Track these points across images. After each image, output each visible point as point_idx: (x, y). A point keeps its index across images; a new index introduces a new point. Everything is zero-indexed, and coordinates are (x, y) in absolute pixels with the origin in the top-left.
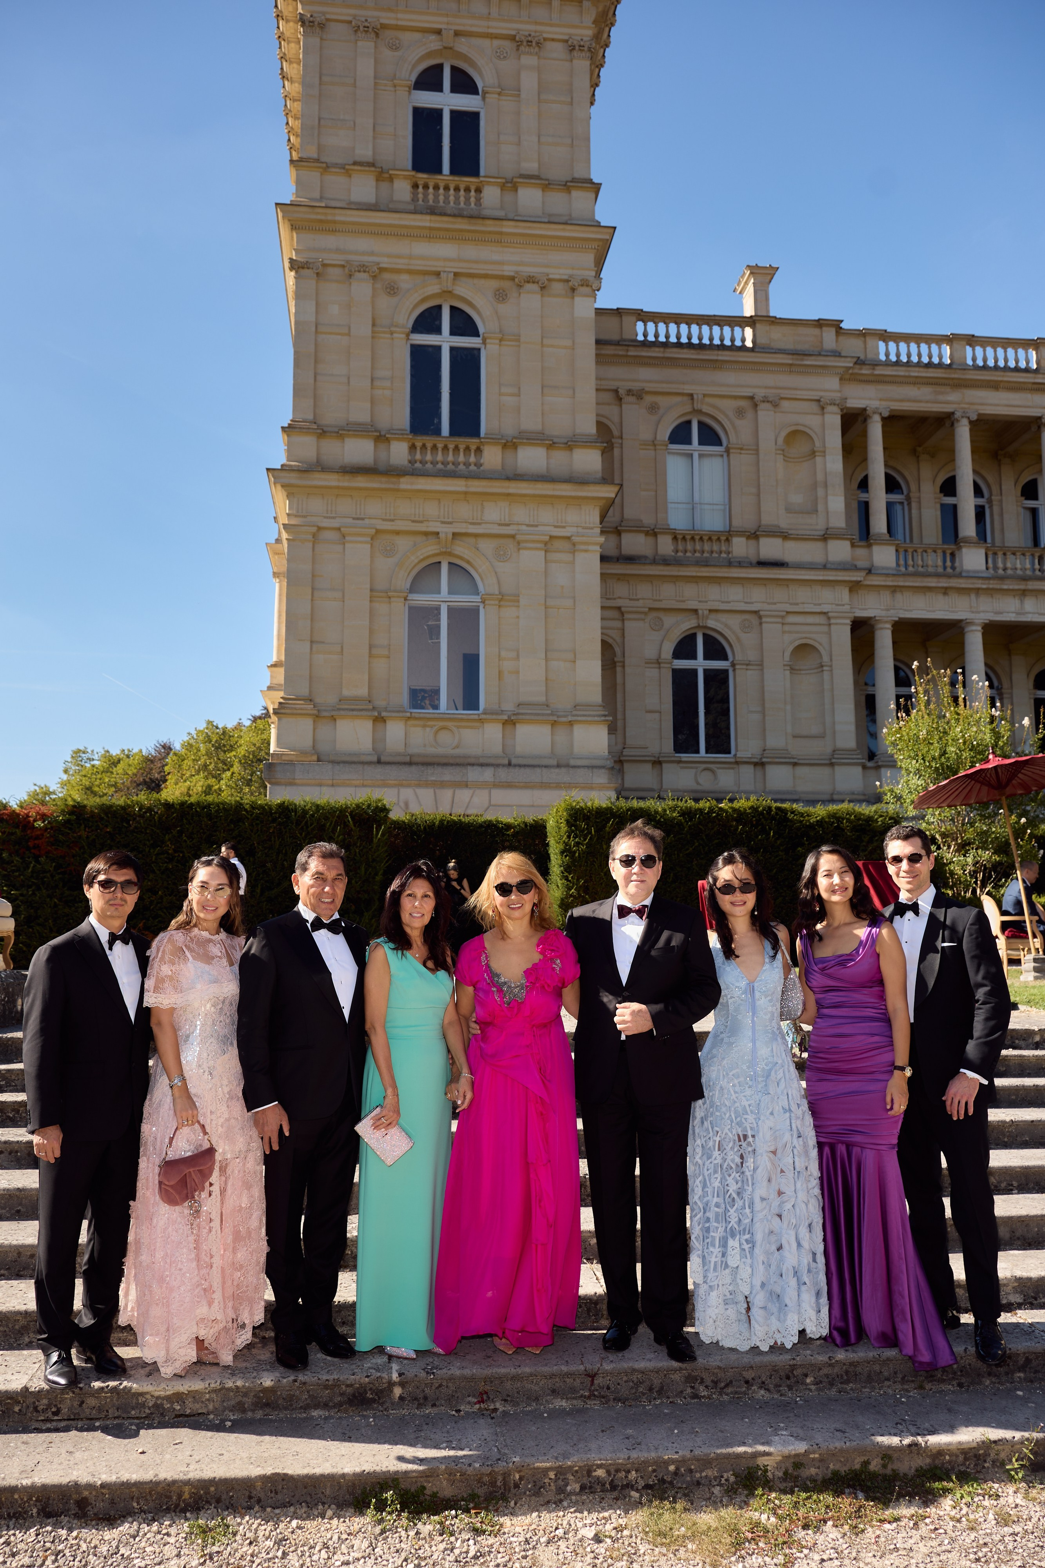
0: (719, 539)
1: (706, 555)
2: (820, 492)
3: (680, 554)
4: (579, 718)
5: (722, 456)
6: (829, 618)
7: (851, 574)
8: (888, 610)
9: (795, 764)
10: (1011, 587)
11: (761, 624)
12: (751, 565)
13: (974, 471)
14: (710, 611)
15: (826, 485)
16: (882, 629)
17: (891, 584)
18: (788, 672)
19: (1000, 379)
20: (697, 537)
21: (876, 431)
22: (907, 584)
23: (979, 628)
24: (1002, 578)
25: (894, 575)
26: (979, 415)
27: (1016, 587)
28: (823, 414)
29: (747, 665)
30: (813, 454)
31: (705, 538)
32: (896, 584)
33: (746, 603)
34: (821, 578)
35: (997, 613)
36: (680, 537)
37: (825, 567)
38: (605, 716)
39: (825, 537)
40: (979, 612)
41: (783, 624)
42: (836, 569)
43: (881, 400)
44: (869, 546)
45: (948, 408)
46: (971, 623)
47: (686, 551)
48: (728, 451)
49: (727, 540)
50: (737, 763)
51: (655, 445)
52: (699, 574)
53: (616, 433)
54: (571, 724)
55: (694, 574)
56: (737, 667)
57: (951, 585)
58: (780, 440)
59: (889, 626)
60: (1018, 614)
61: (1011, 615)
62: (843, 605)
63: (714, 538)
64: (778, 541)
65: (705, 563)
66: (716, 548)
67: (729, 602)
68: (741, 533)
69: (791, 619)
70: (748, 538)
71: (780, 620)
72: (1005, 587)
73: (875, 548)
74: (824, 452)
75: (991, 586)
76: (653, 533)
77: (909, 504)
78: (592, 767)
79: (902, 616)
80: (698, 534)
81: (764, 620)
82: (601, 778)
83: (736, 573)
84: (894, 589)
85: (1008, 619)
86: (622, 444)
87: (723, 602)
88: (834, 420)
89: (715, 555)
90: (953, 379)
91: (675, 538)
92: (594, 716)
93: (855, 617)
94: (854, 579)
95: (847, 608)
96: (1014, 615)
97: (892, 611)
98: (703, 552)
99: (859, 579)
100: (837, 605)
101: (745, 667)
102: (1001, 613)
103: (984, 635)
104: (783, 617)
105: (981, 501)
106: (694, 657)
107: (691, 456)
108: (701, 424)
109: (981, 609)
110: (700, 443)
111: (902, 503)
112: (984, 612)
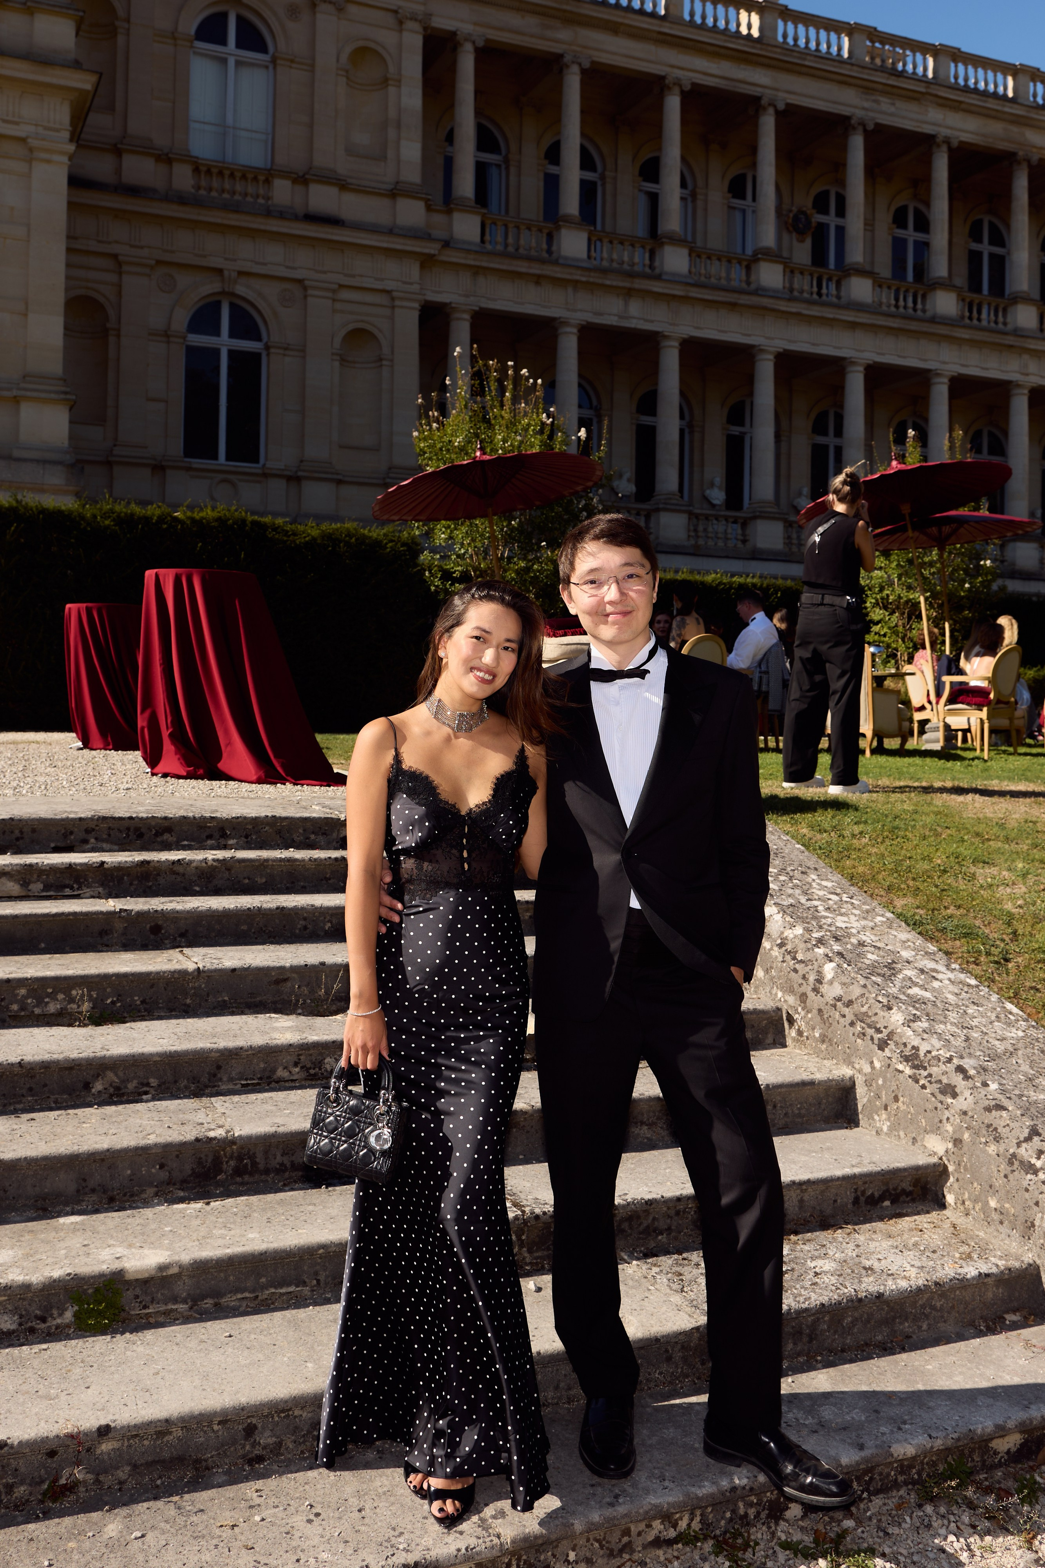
0: (255, 179)
1: (237, 197)
2: (392, 133)
3: (202, 192)
4: (29, 394)
5: (267, 67)
6: (393, 299)
8: (467, 296)
9: (339, 482)
10: (615, 283)
11: (305, 297)
12: (296, 218)
13: (583, 135)
14: (241, 273)
15: (399, 125)
16: (459, 319)
17: (472, 263)
18: (337, 364)
19: (620, 20)
20: (227, 173)
21: (467, 64)
22: (492, 265)
23: (575, 330)
24: (604, 271)
25: (476, 252)
26: (593, 62)
27: (621, 284)
28: (401, 31)
29: (286, 349)
30: (385, 82)
31: (238, 175)
32: (477, 263)
33: (287, 267)
34: (385, 245)
35: (596, 314)
36: (203, 169)
37: (391, 231)
38: (66, 393)
39: (395, 192)
40: (575, 311)
41: (334, 300)
42: (405, 236)
43: (475, 24)
44: (449, 212)
45: (557, 49)
46: (566, 323)
47: (210, 189)
48: (274, 61)
49: (268, 182)
50: (265, 475)
51: (175, 38)
52: (226, 222)
53: (121, 13)
54: (16, 400)
55: (219, 221)
56: (272, 350)
58: (344, 57)
59: (467, 316)
60: (621, 317)
61: (612, 317)
62: (411, 284)
63: (250, 176)
64: (333, 191)
65: (235, 208)
66: (251, 189)
67: (265, 264)
68: (285, 174)
69: (345, 295)
70: (295, 181)
71: (330, 295)
72: (608, 282)
73: (456, 216)
74: (399, 81)
75: (591, 280)
76: (166, 158)
77: (507, 168)
78: (45, 462)
79: (484, 305)
80: (228, 168)
81: (310, 292)
82: (56, 478)
83: (275, 225)
84: (477, 271)
85: (609, 323)
86: (128, 29)
87: (257, 263)
88: (414, 41)
89: (249, 199)
90: (565, 11)
91: (196, 170)
92: (50, 392)
93: (427, 302)
94: (426, 251)
95: (416, 288)
96: (616, 318)
97: (472, 298)
98: (234, 193)
99: (432, 252)
100: (405, 283)
101: (282, 351)
102: (601, 314)
103: (580, 340)
104: (334, 291)
105: (590, 176)
106: (216, 331)
107: (223, 61)
108: (240, 19)
110: (239, 45)
111: (498, 166)
112: (581, 310)
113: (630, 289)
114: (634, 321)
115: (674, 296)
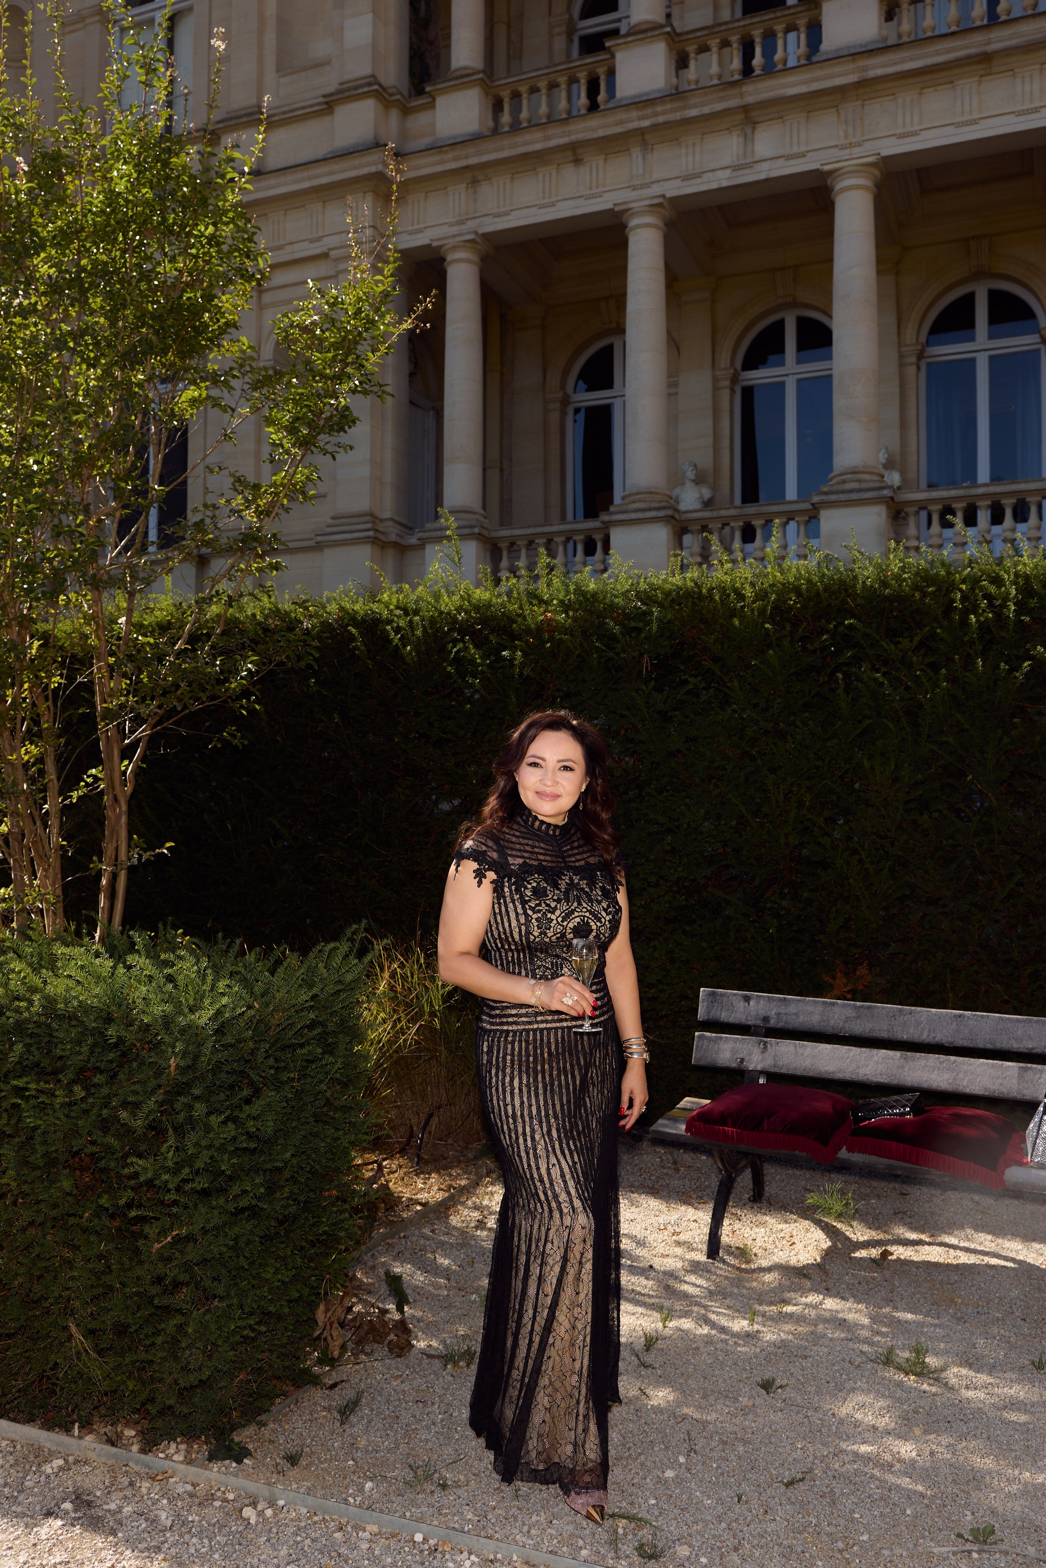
7: (357, 162)
8: (461, 223)
10: (706, 110)
16: (457, 260)
23: (656, 218)
27: (719, 107)
34: (307, 185)
35: (686, 178)
39: (330, 104)
40: (647, 186)
44: (424, 100)
46: (639, 211)
57: (573, 138)
59: (473, 252)
60: (736, 168)
61: (720, 174)
64: (250, 135)
72: (694, 113)
75: (661, 119)
79: (494, 228)
84: (472, 177)
85: (714, 186)
94: (366, 171)
97: (469, 224)
99: (373, 169)
102: (698, 175)
103: (665, 234)
109: (656, 176)
112: (658, 181)
113: (746, 109)
114: (765, 166)
115: (842, 91)
